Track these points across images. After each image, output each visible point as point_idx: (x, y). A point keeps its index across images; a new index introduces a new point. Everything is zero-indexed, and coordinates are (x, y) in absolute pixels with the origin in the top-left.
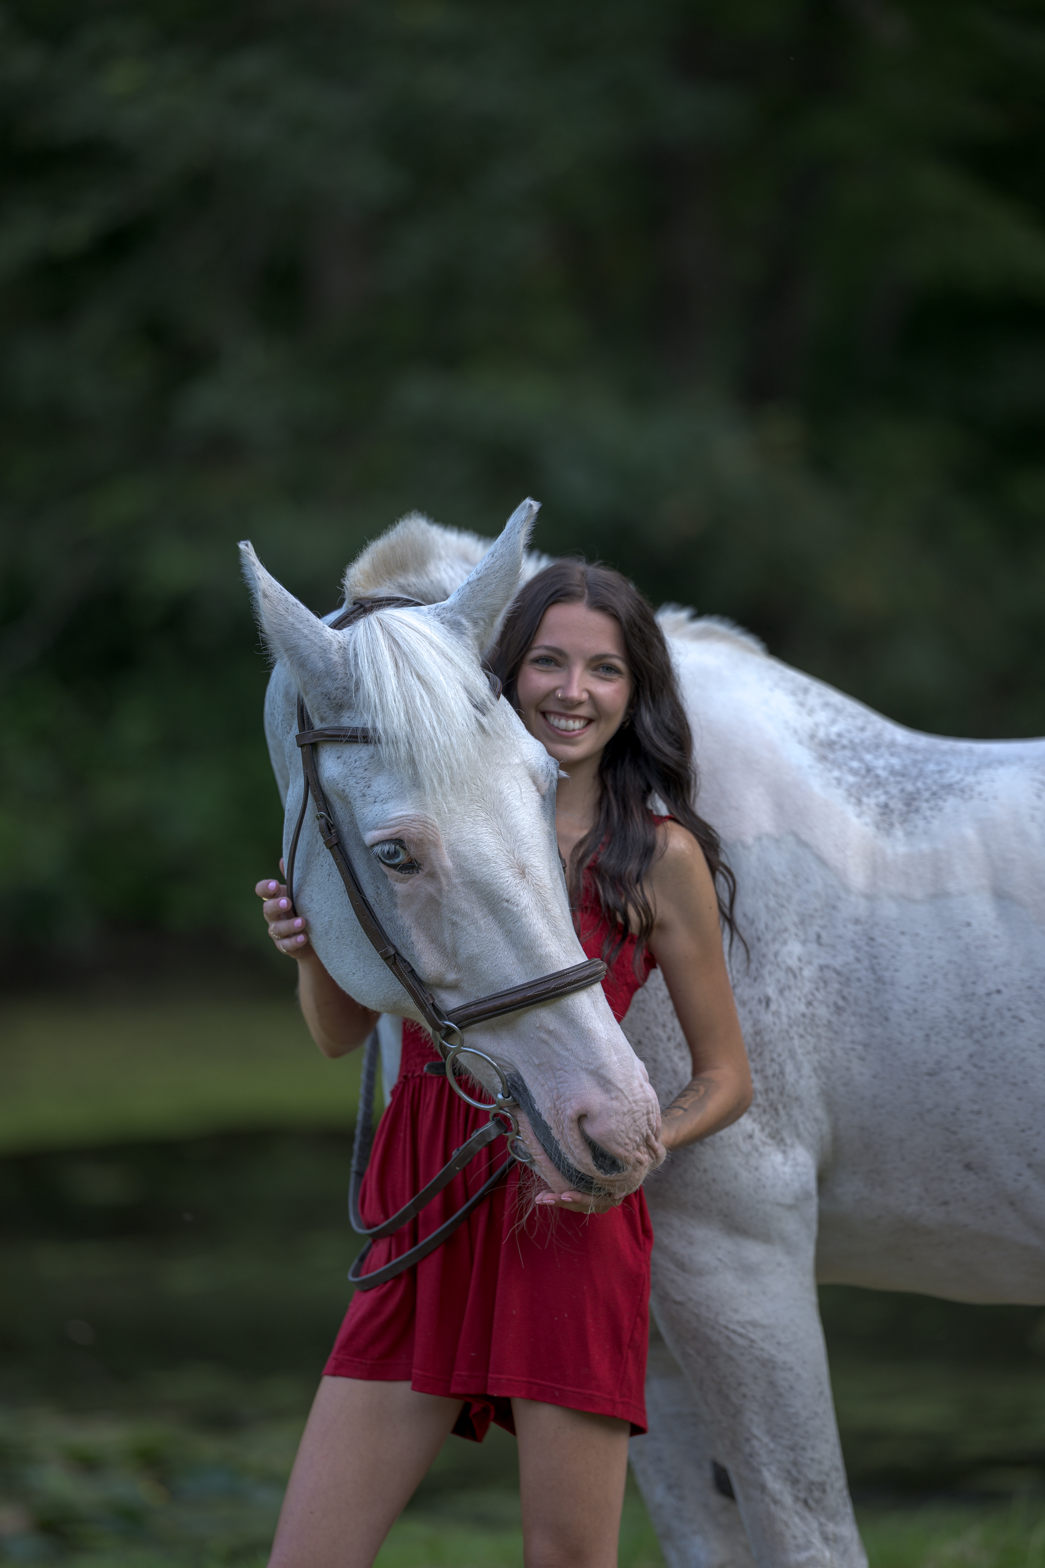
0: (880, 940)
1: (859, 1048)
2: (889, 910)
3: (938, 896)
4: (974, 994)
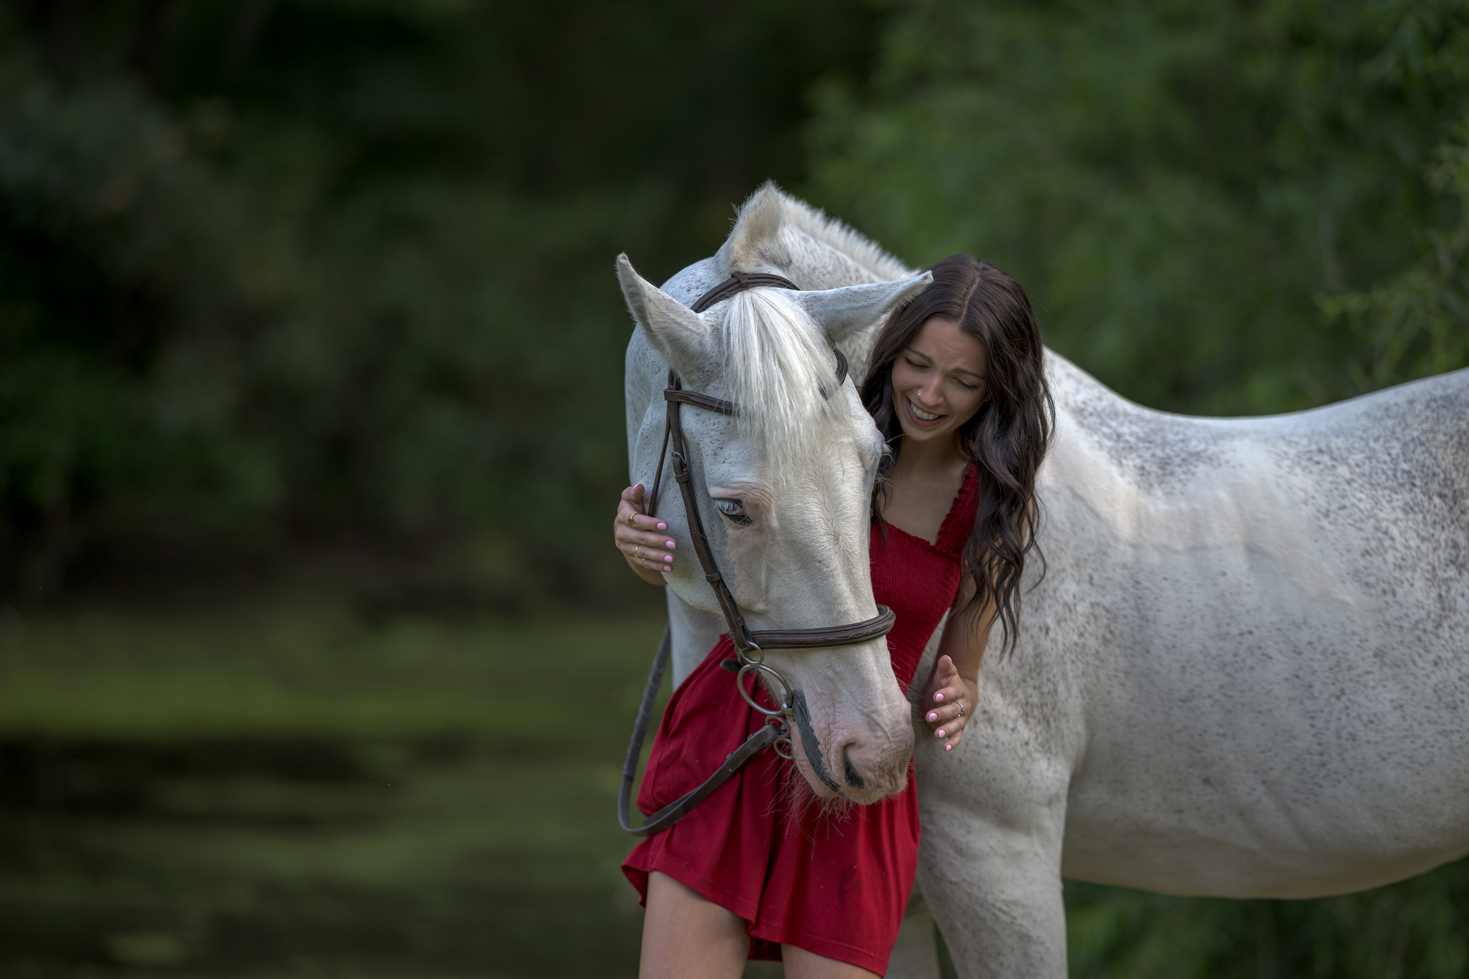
0: (1145, 584)
1: (1121, 675)
2: (1154, 558)
3: (1197, 549)
4: (1227, 634)
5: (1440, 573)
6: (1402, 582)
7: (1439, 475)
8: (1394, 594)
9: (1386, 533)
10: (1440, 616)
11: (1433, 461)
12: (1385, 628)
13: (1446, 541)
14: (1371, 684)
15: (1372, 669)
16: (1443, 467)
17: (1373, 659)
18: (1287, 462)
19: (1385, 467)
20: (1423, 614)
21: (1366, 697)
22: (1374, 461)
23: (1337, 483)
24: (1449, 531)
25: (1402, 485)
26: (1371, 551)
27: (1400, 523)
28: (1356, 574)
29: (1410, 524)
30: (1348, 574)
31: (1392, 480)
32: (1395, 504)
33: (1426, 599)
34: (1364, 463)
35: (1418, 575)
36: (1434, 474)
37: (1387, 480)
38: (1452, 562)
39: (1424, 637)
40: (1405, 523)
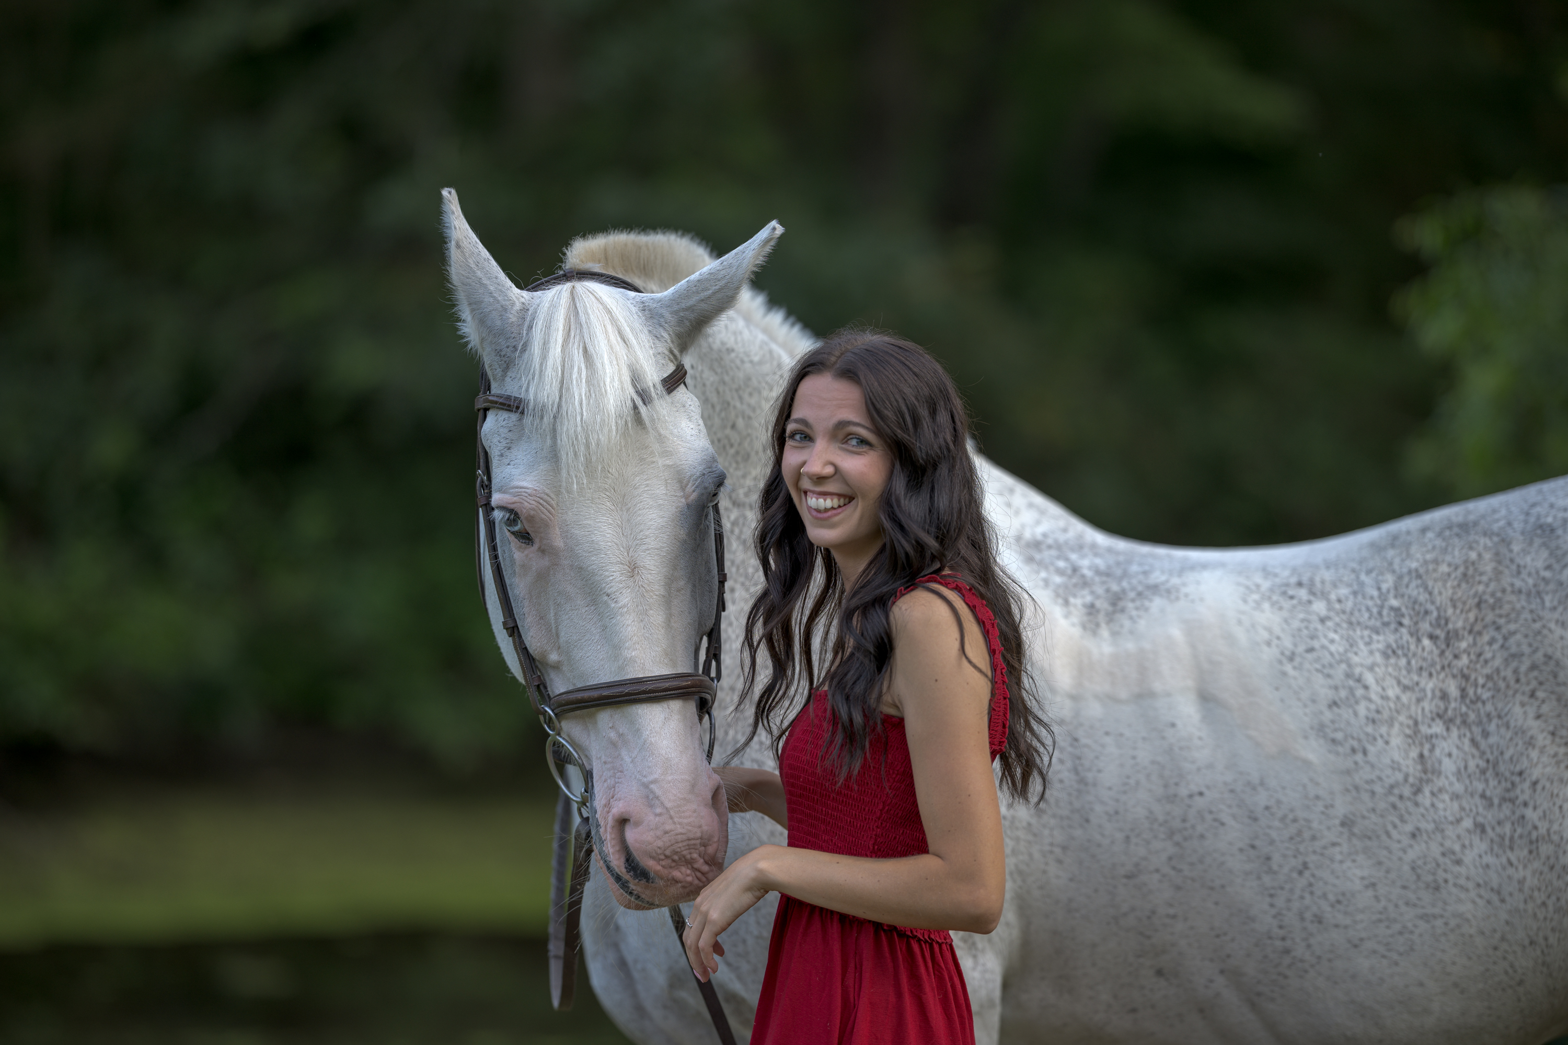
0: (1082, 741)
2: (1094, 710)
3: (1143, 696)
4: (1175, 796)
5: (1424, 729)
6: (1375, 739)
7: (1432, 612)
8: (1365, 752)
9: (1359, 680)
10: (1421, 780)
11: (1427, 596)
12: (1354, 793)
13: (1433, 691)
14: (1338, 857)
15: (1339, 840)
16: (1438, 603)
17: (1340, 829)
18: (1256, 597)
19: (1370, 603)
20: (1400, 777)
21: (1333, 872)
22: (1360, 597)
23: (1309, 621)
24: (1438, 679)
25: (1386, 624)
26: (1339, 702)
27: (1377, 669)
28: (1321, 729)
29: (1390, 670)
30: (1312, 728)
31: (1376, 619)
32: (1375, 646)
33: (1404, 759)
34: (1347, 598)
35: (1396, 729)
36: (1427, 612)
37: (1370, 618)
38: (1440, 716)
39: (1399, 804)
40: (1383, 669)
